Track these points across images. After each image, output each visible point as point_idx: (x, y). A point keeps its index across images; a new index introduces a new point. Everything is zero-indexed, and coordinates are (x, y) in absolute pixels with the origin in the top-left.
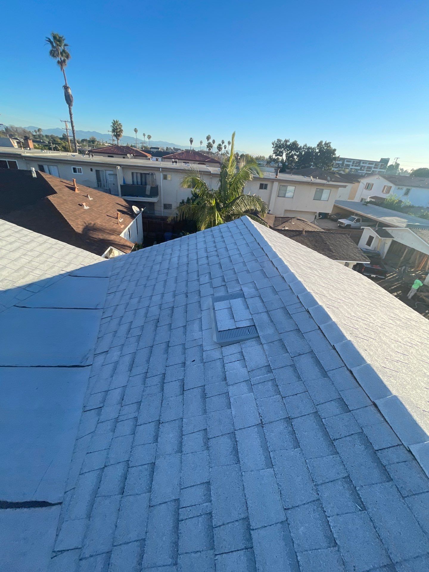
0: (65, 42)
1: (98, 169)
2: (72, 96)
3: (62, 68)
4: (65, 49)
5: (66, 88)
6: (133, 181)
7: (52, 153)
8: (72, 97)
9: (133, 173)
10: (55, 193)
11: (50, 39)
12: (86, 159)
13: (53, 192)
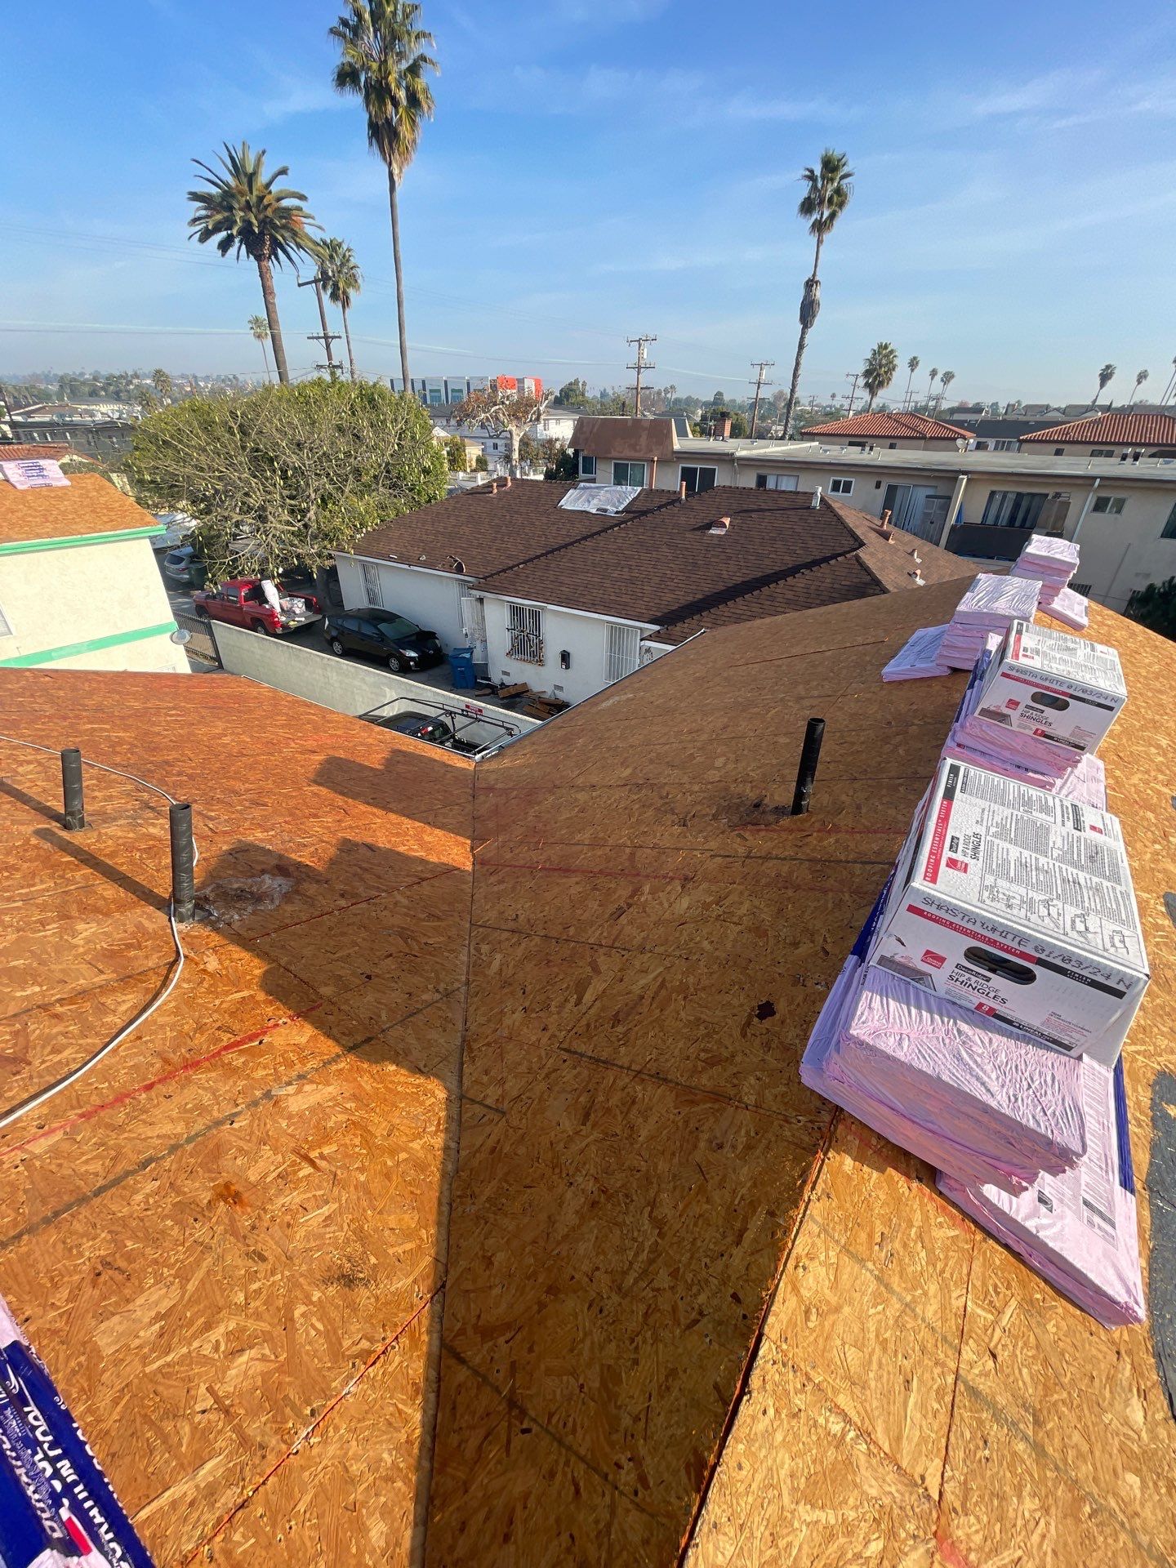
1: (894, 481)
2: (818, 302)
3: (818, 238)
4: (842, 187)
5: (811, 284)
6: (985, 516)
7: (776, 445)
8: (819, 305)
9: (993, 493)
10: (864, 544)
11: (812, 171)
12: (858, 460)
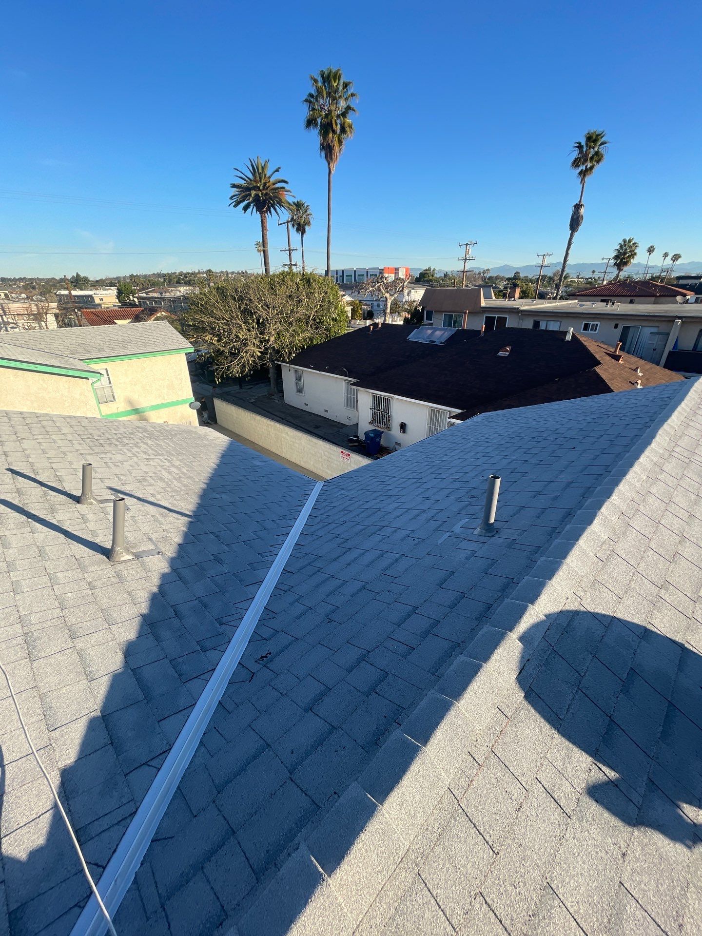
0: (603, 140)
1: (627, 324)
2: (582, 216)
3: (583, 180)
4: (600, 150)
5: (578, 207)
6: (696, 345)
7: (548, 303)
8: (582, 218)
10: (600, 363)
12: (602, 310)
13: (598, 363)
